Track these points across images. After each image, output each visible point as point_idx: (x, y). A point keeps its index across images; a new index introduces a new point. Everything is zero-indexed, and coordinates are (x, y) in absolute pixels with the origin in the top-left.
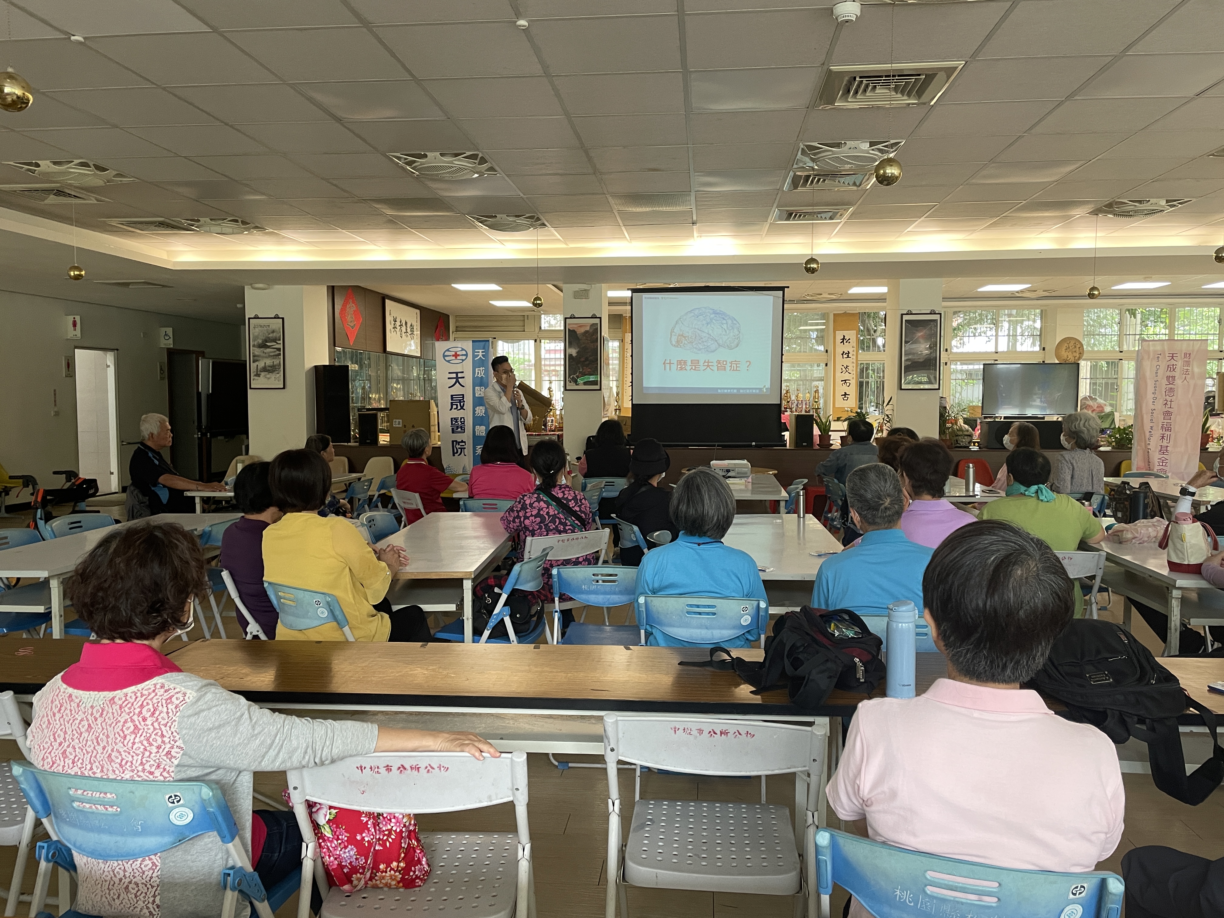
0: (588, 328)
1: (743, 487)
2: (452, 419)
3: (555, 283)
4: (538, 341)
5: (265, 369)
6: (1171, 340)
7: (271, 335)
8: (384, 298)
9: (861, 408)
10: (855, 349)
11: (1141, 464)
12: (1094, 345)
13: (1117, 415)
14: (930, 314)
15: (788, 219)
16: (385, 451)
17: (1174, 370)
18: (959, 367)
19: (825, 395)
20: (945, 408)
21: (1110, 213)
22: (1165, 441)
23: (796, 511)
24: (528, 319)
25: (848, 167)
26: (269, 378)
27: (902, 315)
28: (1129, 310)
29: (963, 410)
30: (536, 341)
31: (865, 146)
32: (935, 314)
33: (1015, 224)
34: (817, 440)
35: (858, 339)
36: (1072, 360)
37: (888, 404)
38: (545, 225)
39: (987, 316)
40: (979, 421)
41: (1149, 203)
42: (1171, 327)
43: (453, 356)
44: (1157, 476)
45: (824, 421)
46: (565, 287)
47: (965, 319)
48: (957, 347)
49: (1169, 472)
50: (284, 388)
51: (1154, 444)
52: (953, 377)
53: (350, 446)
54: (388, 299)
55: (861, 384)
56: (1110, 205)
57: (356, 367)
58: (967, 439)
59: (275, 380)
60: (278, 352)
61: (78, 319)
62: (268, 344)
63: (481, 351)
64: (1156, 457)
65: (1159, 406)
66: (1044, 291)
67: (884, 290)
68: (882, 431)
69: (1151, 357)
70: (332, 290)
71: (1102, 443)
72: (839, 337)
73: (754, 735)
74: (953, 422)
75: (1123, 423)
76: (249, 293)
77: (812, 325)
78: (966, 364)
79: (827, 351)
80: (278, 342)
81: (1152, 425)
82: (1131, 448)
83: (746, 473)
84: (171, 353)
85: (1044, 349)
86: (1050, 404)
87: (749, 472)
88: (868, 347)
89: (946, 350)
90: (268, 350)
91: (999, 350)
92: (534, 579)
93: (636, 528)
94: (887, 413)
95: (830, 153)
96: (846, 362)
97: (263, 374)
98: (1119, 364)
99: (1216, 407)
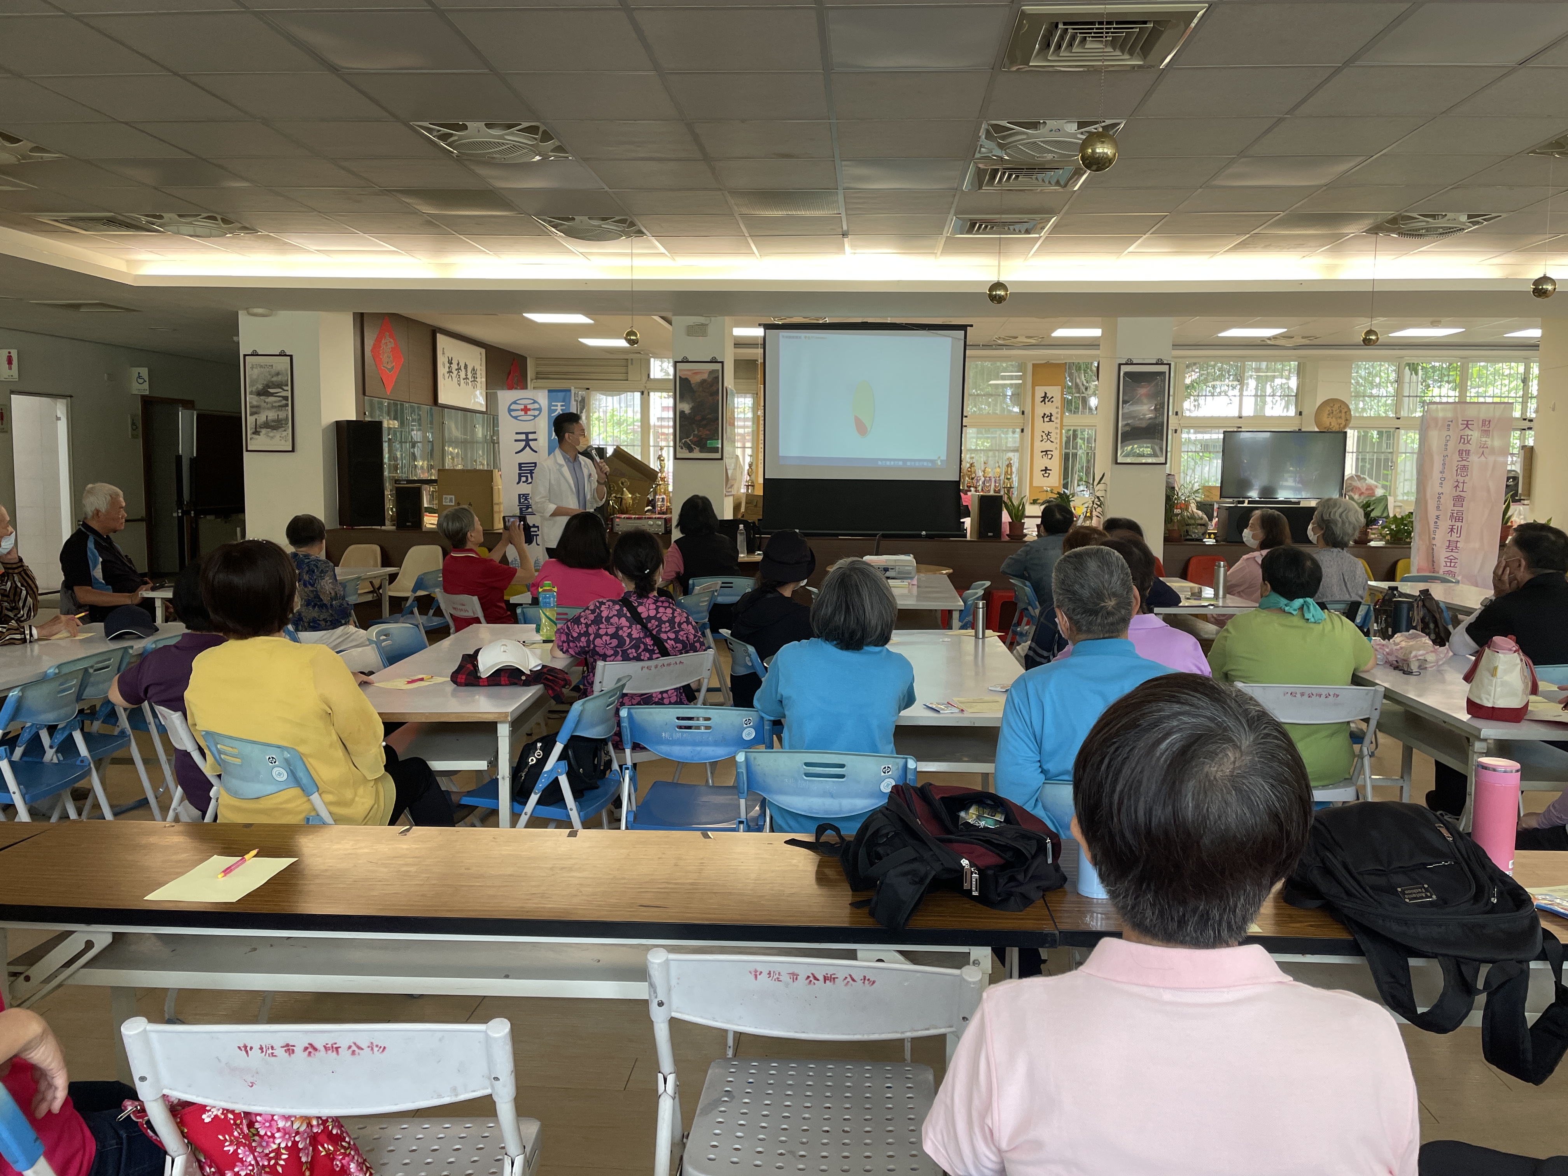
0: (705, 376)
1: (905, 591)
2: (519, 495)
3: (663, 314)
4: (646, 393)
5: (266, 425)
6: (1462, 402)
7: (274, 379)
8: (434, 332)
9: (1065, 486)
10: (1059, 410)
11: (1424, 564)
12: (1364, 409)
13: (1391, 500)
14: (1157, 364)
15: (970, 230)
16: (430, 538)
17: (1468, 442)
18: (1193, 437)
19: (1020, 471)
20: (1174, 488)
21: (1393, 231)
22: (1454, 535)
23: (973, 626)
24: (632, 364)
25: (1049, 156)
26: (272, 438)
27: (1120, 365)
28: (1409, 365)
29: (1197, 491)
30: (642, 393)
31: (1072, 128)
32: (1163, 364)
33: (1270, 245)
34: (1006, 529)
35: (1063, 399)
36: (1335, 427)
37: (1099, 483)
38: (643, 233)
39: (1229, 372)
40: (1216, 506)
41: (1446, 218)
42: (1462, 387)
43: (522, 410)
44: (1444, 581)
45: (1016, 503)
46: (674, 319)
47: (1201, 375)
48: (1190, 410)
49: (1458, 576)
50: (293, 451)
51: (1441, 538)
52: (1184, 448)
53: (385, 531)
54: (441, 333)
55: (1066, 457)
56: (1394, 221)
57: (395, 424)
58: (1200, 530)
59: (280, 439)
60: (284, 402)
61: (14, 354)
62: (271, 391)
63: (559, 404)
64: (1442, 555)
65: (1448, 489)
66: (1303, 338)
67: (1097, 332)
68: (1091, 518)
69: (1440, 424)
70: (361, 320)
71: (1373, 536)
72: (1039, 393)
73: (874, 982)
74: (1183, 507)
75: (1398, 510)
76: (244, 320)
77: (1004, 378)
78: (1202, 433)
79: (1023, 413)
80: (285, 388)
81: (1438, 513)
82: (1410, 543)
83: (910, 573)
84: (147, 402)
85: (1301, 414)
86: (1305, 484)
87: (914, 572)
88: (1077, 408)
89: (1177, 413)
90: (271, 399)
91: (1244, 414)
92: (603, 721)
93: (751, 649)
94: (1098, 494)
95: (1024, 137)
96: (1048, 427)
97: (264, 431)
98: (1396, 434)
99: (1520, 491)
